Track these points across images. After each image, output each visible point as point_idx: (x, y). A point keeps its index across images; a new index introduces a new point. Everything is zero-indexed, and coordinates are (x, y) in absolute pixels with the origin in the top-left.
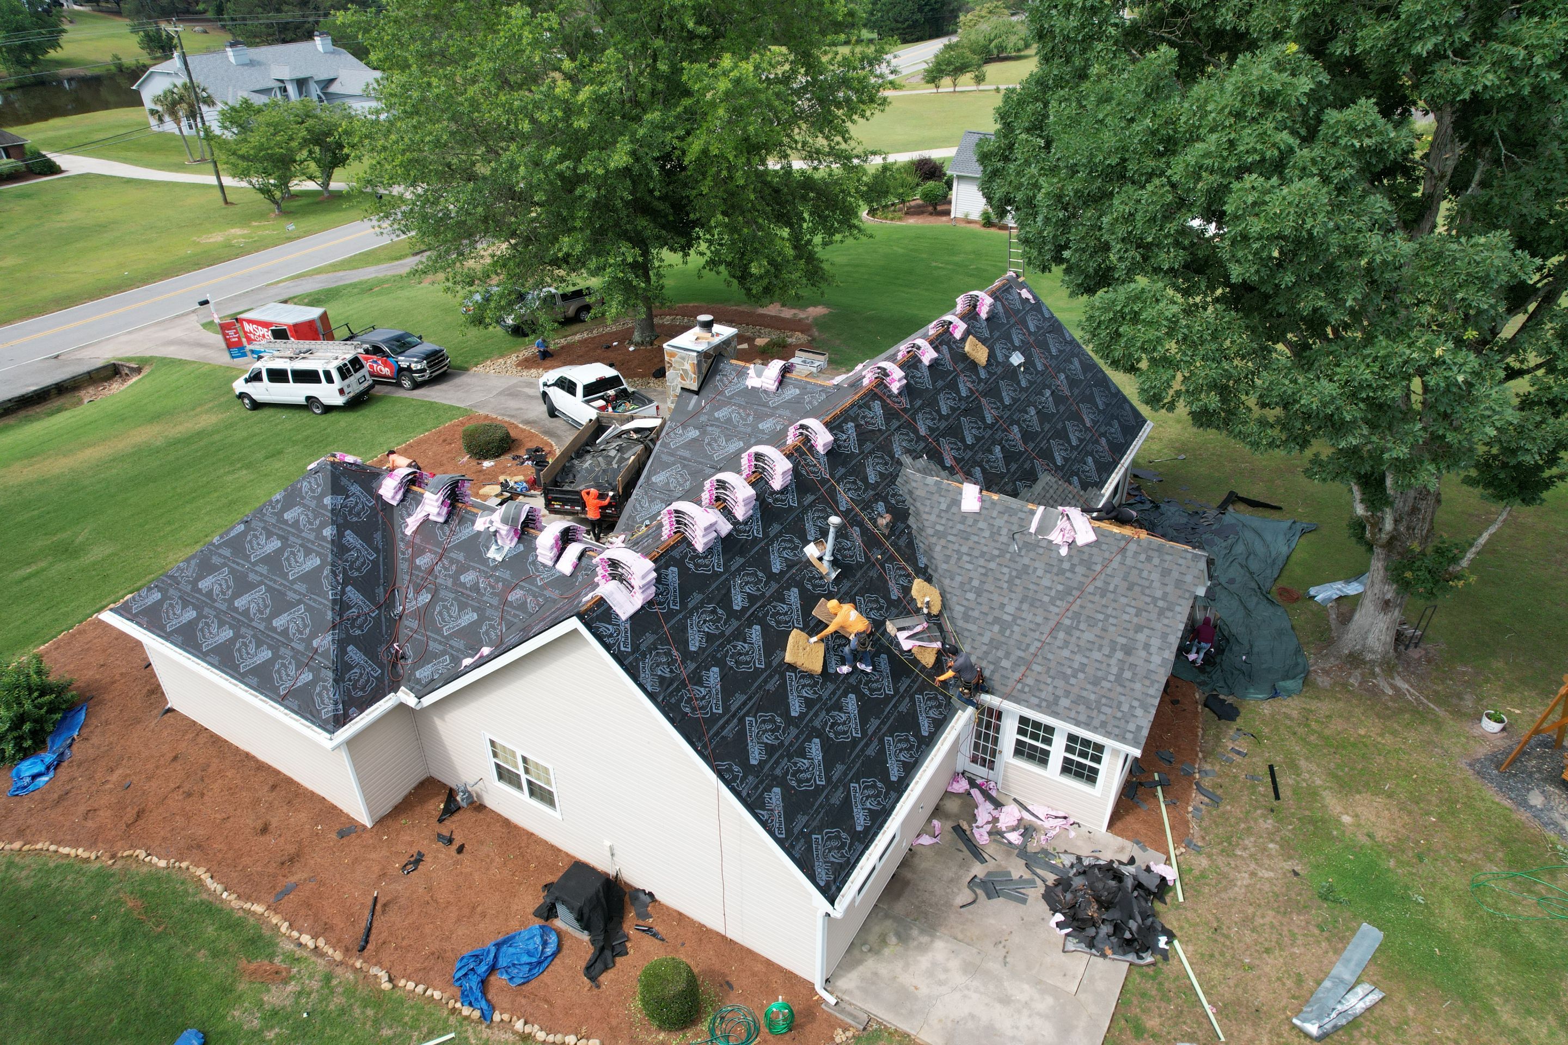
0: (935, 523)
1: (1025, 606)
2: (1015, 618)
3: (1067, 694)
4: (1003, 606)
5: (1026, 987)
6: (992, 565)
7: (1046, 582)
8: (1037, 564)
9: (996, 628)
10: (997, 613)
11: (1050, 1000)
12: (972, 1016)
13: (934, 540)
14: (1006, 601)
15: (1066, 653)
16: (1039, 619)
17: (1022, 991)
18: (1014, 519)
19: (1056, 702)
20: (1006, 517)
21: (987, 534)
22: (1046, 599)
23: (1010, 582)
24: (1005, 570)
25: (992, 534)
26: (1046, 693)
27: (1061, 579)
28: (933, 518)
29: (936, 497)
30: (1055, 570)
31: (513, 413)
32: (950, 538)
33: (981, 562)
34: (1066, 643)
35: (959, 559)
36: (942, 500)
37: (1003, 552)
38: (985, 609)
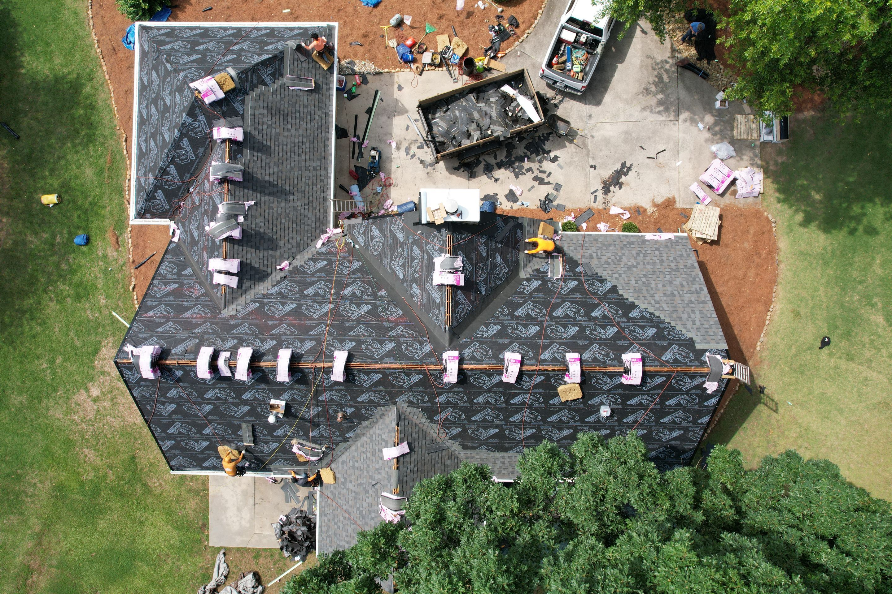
0: (375, 433)
1: (353, 494)
2: (348, 489)
3: (329, 520)
4: (351, 482)
5: (249, 515)
6: (365, 473)
7: (365, 505)
8: (370, 498)
9: (343, 480)
10: (348, 480)
11: (248, 525)
12: (227, 501)
13: (368, 435)
14: (353, 483)
15: (342, 519)
16: (350, 502)
17: (246, 515)
18: (386, 482)
19: (326, 515)
20: (386, 476)
21: (377, 467)
22: (358, 505)
23: (360, 485)
24: (365, 480)
25: (377, 470)
26: (327, 510)
27: (367, 513)
28: (378, 432)
29: (387, 430)
30: (370, 509)
32: (371, 444)
33: (365, 466)
34: (345, 518)
35: (364, 453)
36: (386, 435)
37: (371, 477)
38: (349, 472)
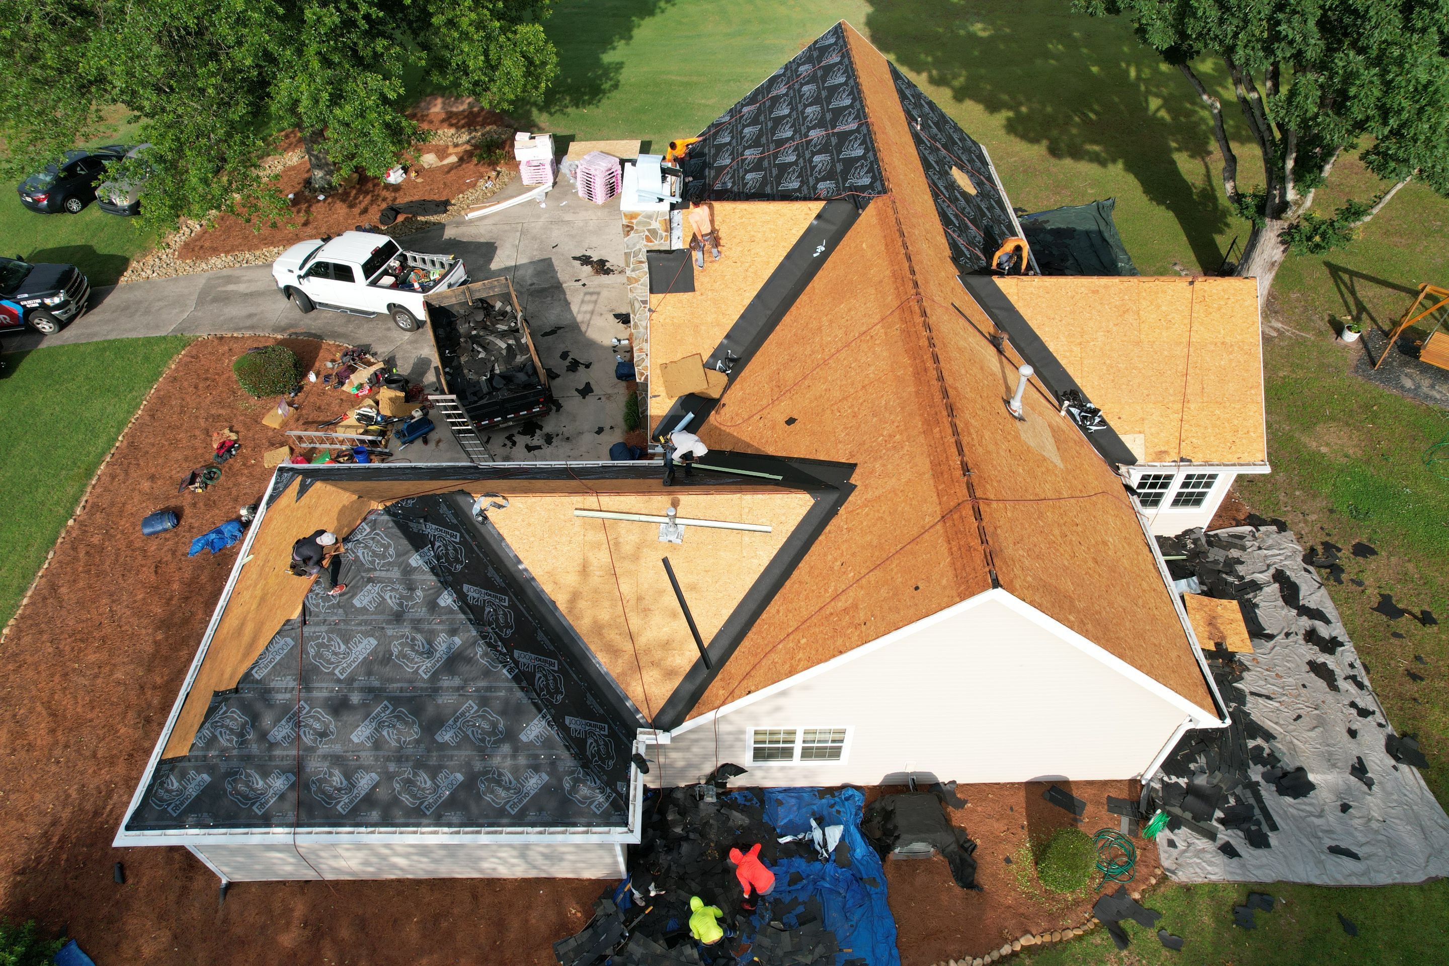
31: (249, 323)
